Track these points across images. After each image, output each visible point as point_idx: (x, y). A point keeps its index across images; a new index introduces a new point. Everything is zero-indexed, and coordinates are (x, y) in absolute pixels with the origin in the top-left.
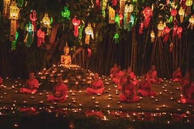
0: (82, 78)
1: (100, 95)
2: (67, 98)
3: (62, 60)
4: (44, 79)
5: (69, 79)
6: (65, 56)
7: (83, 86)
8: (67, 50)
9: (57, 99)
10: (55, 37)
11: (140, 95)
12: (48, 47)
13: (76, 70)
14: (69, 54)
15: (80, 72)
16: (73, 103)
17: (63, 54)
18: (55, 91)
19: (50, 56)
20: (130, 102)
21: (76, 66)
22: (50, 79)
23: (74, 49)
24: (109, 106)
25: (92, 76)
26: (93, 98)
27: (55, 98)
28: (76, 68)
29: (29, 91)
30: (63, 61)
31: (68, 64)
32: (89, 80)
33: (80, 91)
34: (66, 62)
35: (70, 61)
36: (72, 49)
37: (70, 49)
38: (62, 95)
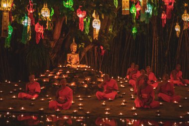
0: (92, 80)
1: (111, 101)
2: (73, 104)
4: (46, 82)
5: (76, 81)
6: (72, 54)
7: (92, 89)
8: (74, 47)
10: (60, 32)
11: (160, 99)
12: (53, 44)
13: (85, 71)
14: (76, 52)
15: (89, 73)
16: (80, 109)
17: (70, 52)
18: (58, 96)
19: (55, 55)
22: (54, 82)
23: (83, 46)
24: (121, 114)
26: (104, 104)
27: (59, 105)
28: (85, 68)
29: (29, 96)
31: (75, 64)
32: (100, 82)
34: (74, 61)
35: (78, 61)
36: (80, 46)
37: (78, 46)
38: (66, 100)
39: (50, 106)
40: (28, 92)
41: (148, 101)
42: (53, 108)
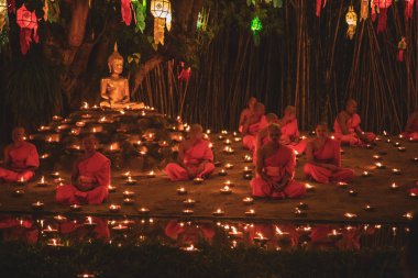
0: (157, 138)
1: (200, 183)
2: (111, 191)
3: (104, 91)
4: (54, 143)
5: (121, 141)
6: (113, 79)
7: (159, 157)
8: (117, 64)
9: (84, 195)
12: (67, 57)
13: (141, 117)
15: (151, 123)
16: (127, 203)
18: (78, 174)
19: (74, 82)
20: (278, 199)
21: (142, 106)
22: (71, 143)
23: (137, 61)
24: (219, 211)
25: (184, 133)
26: (182, 190)
27: (78, 193)
28: (141, 110)
29: (12, 175)
30: (108, 93)
31: (120, 101)
32: (176, 142)
33: (152, 173)
34: (116, 96)
35: (127, 93)
36: (130, 60)
38: (96, 184)
39: (59, 196)
40: (10, 165)
41: (280, 182)
42: (66, 202)
